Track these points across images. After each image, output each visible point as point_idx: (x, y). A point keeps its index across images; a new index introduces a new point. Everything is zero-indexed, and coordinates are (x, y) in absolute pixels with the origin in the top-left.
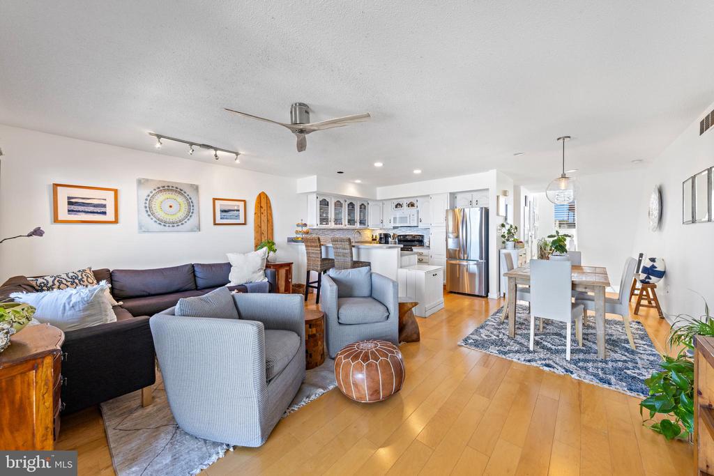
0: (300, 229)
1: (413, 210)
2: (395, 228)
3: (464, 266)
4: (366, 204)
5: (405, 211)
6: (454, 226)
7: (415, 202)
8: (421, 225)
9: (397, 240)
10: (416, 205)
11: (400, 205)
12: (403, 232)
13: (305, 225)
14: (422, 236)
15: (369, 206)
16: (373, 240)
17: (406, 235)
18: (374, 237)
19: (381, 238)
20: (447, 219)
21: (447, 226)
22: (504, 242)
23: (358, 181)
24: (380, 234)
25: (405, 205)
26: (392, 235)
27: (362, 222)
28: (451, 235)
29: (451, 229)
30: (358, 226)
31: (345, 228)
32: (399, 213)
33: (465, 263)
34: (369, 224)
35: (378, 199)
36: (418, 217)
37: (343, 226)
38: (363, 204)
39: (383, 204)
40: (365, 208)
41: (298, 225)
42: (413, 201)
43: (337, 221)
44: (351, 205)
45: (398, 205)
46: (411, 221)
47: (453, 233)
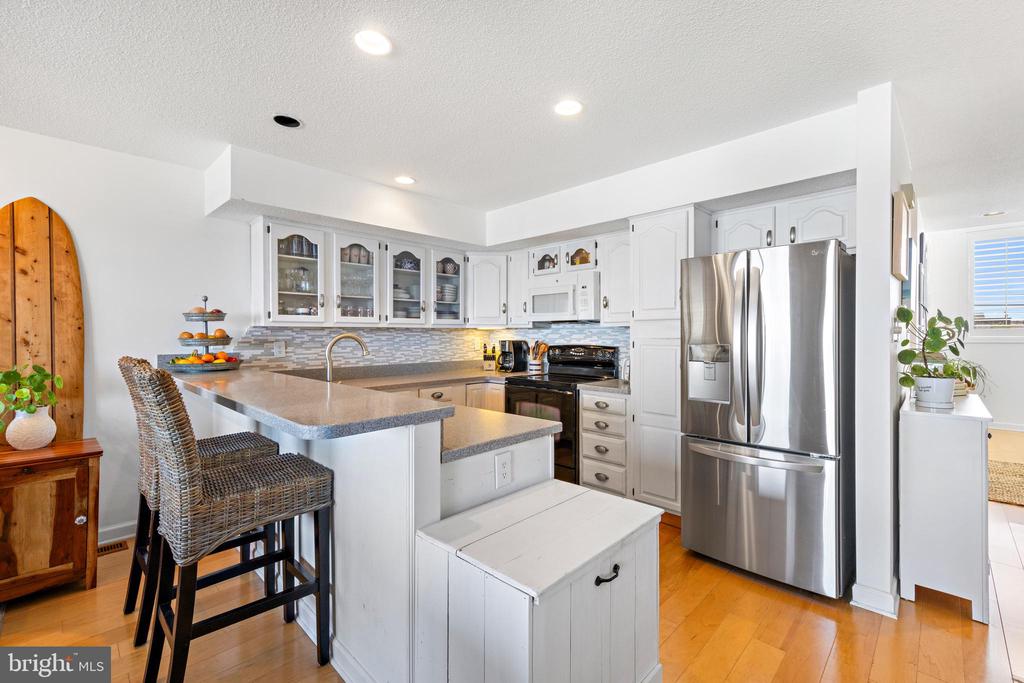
0: (197, 328)
1: (584, 272)
2: (537, 325)
3: (743, 465)
4: (458, 260)
5: (564, 276)
6: (709, 320)
7: (589, 248)
8: (607, 318)
9: (546, 360)
10: (592, 259)
11: (551, 260)
12: (563, 337)
13: (218, 315)
14: (615, 350)
15: (469, 264)
16: (486, 358)
17: (570, 347)
18: (489, 352)
19: (504, 354)
20: (684, 295)
21: (685, 320)
22: (906, 380)
23: (405, 180)
24: (503, 344)
25: (563, 260)
26: (532, 344)
27: (447, 310)
28: (698, 351)
29: (698, 329)
30: (430, 319)
31: (384, 324)
32: (548, 282)
33: (744, 456)
34: (469, 316)
35: (489, 243)
36: (598, 292)
37: (375, 319)
38: (447, 261)
39: (508, 260)
40: (457, 271)
41: (188, 316)
42: (586, 244)
43: (353, 304)
44: (406, 262)
45: (545, 262)
46: (579, 307)
47: (704, 343)
